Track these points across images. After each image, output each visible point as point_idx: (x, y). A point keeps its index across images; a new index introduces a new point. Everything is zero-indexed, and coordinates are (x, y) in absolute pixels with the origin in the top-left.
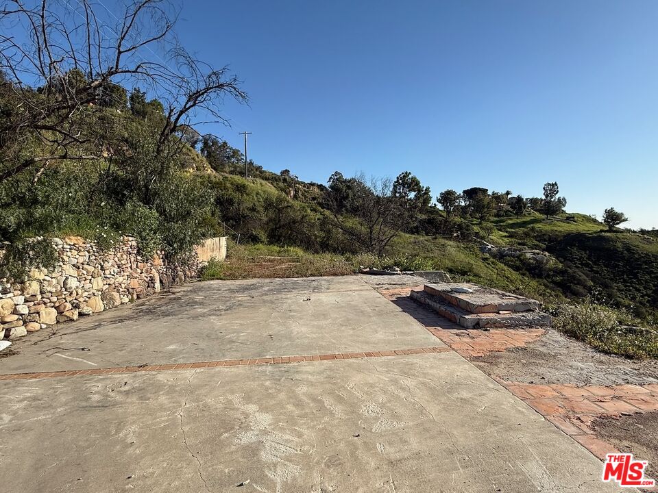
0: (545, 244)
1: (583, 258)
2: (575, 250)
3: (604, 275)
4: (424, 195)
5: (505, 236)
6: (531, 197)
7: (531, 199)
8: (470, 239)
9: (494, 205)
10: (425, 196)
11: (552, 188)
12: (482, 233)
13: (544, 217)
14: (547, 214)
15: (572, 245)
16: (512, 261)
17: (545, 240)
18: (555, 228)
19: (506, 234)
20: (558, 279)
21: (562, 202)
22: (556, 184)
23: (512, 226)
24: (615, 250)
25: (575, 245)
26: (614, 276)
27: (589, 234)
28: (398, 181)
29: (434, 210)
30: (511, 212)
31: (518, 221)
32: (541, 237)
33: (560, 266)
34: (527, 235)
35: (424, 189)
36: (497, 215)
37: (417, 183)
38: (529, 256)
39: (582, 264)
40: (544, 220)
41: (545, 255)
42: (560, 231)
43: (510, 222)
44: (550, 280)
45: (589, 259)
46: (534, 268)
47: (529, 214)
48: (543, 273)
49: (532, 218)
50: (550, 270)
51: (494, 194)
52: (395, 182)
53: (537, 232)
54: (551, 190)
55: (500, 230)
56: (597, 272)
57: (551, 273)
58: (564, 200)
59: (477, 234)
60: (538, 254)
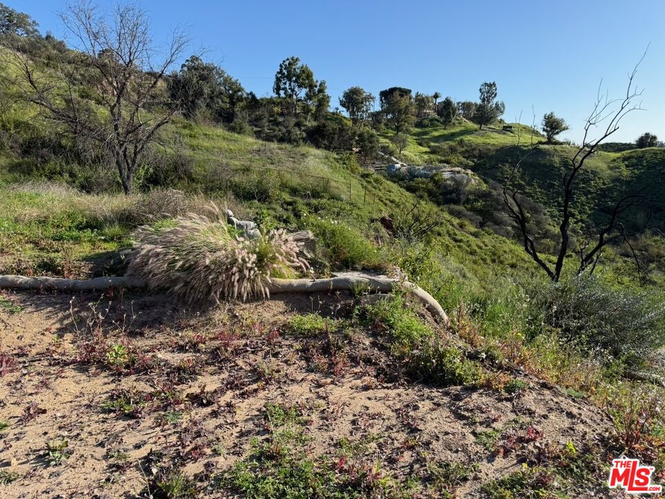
0: (473, 161)
1: (516, 177)
2: (507, 167)
3: (538, 199)
4: (318, 94)
5: (426, 153)
6: (463, 101)
7: (463, 104)
8: (374, 154)
9: (414, 110)
10: (321, 96)
11: (489, 90)
12: (392, 146)
13: (476, 126)
14: (480, 123)
15: (504, 162)
16: (423, 183)
17: (475, 157)
18: (488, 141)
19: (427, 149)
20: (479, 204)
21: (499, 109)
22: (494, 84)
23: (436, 139)
24: (552, 167)
25: (507, 162)
26: (548, 199)
27: (525, 146)
28: (281, 72)
29: (336, 117)
30: (438, 121)
31: (446, 132)
32: (470, 152)
33: (484, 187)
34: (453, 150)
35: (318, 84)
36: (418, 125)
37: (309, 76)
38: (446, 175)
39: (514, 185)
40: (476, 131)
41: (467, 174)
42: (494, 145)
43: (436, 134)
44: (469, 206)
45: (522, 178)
46: (451, 192)
47: (460, 123)
48: (461, 197)
49: (463, 128)
50: (471, 193)
51: (417, 95)
52: (278, 73)
53: (466, 145)
54: (488, 92)
55: (420, 144)
56: (529, 195)
57: (471, 197)
58: (503, 105)
59: (385, 149)
60: (459, 172)
